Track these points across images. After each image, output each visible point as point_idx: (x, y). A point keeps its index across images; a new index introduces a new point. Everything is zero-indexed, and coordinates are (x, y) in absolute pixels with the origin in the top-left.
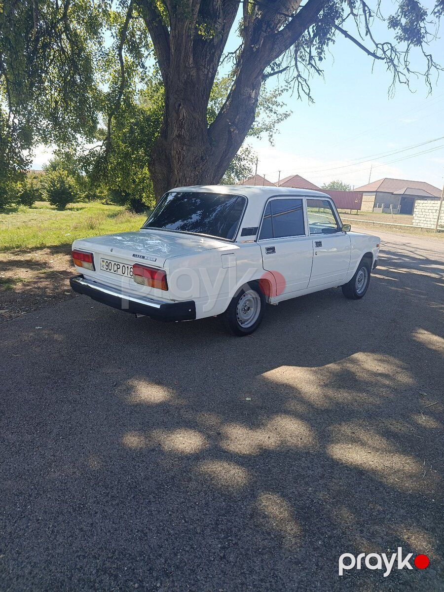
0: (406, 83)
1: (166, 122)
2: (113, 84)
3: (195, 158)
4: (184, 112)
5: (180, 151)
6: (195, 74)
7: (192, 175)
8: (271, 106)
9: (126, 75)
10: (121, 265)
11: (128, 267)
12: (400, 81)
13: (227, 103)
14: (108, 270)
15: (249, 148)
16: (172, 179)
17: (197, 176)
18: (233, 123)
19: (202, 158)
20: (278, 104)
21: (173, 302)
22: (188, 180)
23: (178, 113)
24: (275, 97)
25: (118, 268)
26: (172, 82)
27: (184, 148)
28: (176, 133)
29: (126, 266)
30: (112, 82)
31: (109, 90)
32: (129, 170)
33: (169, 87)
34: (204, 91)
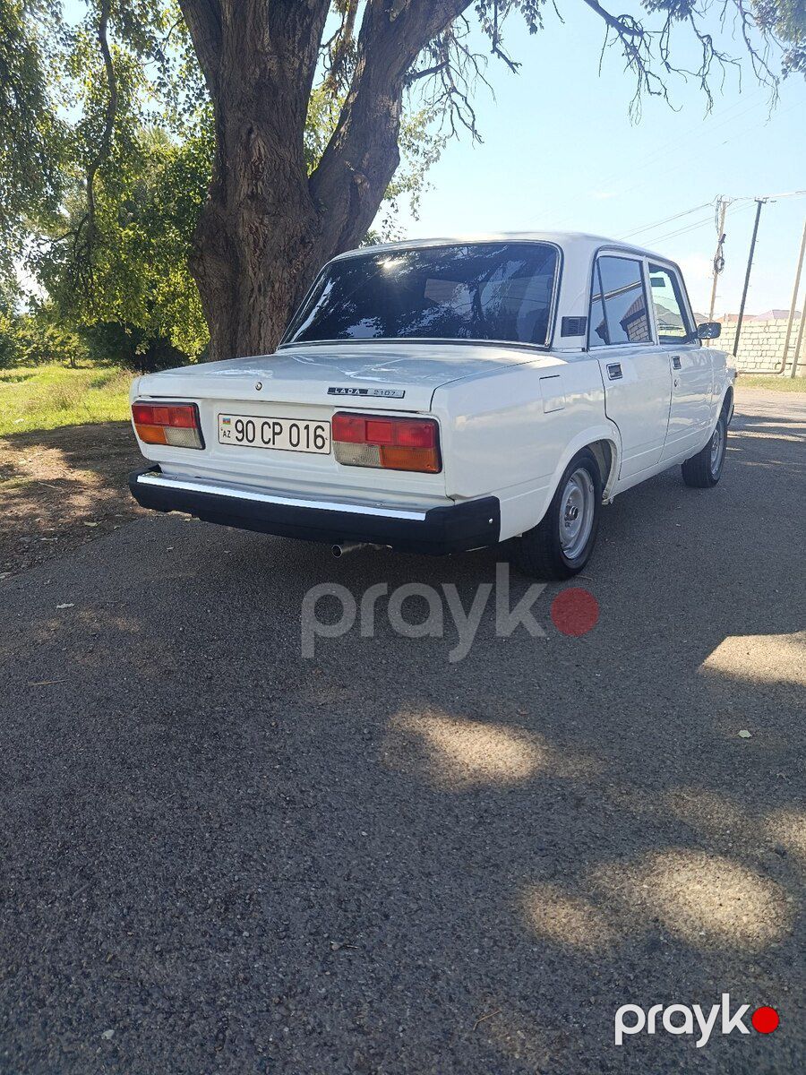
0: (659, 94)
1: (222, 171)
2: (92, 103)
3: (289, 240)
4: (259, 146)
5: (257, 228)
6: (275, 68)
7: (286, 275)
8: (416, 142)
9: (118, 84)
10: (286, 425)
11: (307, 427)
12: (649, 90)
13: (342, 129)
14: (245, 442)
15: (389, 220)
16: (241, 288)
17: (294, 278)
18: (359, 168)
19: (303, 240)
20: (429, 138)
21: (450, 503)
22: (277, 286)
23: (247, 148)
24: (423, 124)
25: (274, 434)
26: (228, 85)
27: (266, 221)
28: (245, 189)
29: (302, 425)
30: (89, 99)
31: (84, 116)
32: (138, 280)
33: (223, 96)
34: (296, 104)
